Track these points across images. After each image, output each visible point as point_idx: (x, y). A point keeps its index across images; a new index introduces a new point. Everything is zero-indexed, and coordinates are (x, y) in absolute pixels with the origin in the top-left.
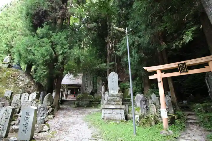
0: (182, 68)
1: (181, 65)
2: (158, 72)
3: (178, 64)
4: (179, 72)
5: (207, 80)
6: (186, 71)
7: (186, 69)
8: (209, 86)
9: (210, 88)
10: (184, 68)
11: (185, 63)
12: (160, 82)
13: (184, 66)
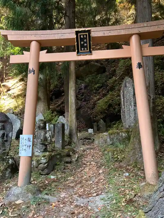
0: (82, 43)
1: (82, 37)
2: (34, 46)
3: (77, 33)
4: (75, 53)
5: (123, 92)
6: (88, 50)
7: (90, 48)
8: (124, 102)
10: (85, 45)
11: (89, 32)
12: (33, 70)
13: (86, 38)
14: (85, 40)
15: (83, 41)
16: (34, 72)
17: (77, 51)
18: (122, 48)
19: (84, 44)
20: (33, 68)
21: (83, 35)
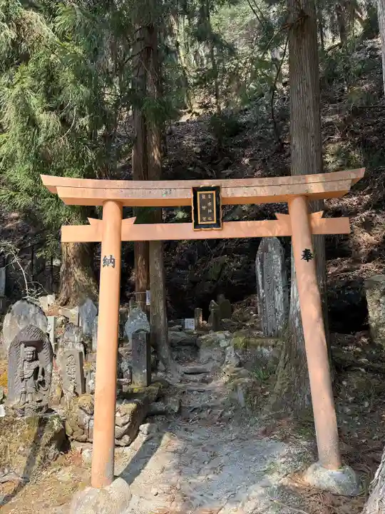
0: (204, 208)
1: (204, 197)
3: (195, 190)
4: (191, 225)
6: (215, 222)
8: (263, 282)
9: (263, 288)
10: (210, 211)
11: (217, 189)
12: (111, 259)
13: (211, 200)
14: (210, 204)
15: (206, 205)
16: (114, 263)
17: (194, 221)
18: (275, 218)
19: (207, 209)
20: (111, 256)
21: (207, 195)
